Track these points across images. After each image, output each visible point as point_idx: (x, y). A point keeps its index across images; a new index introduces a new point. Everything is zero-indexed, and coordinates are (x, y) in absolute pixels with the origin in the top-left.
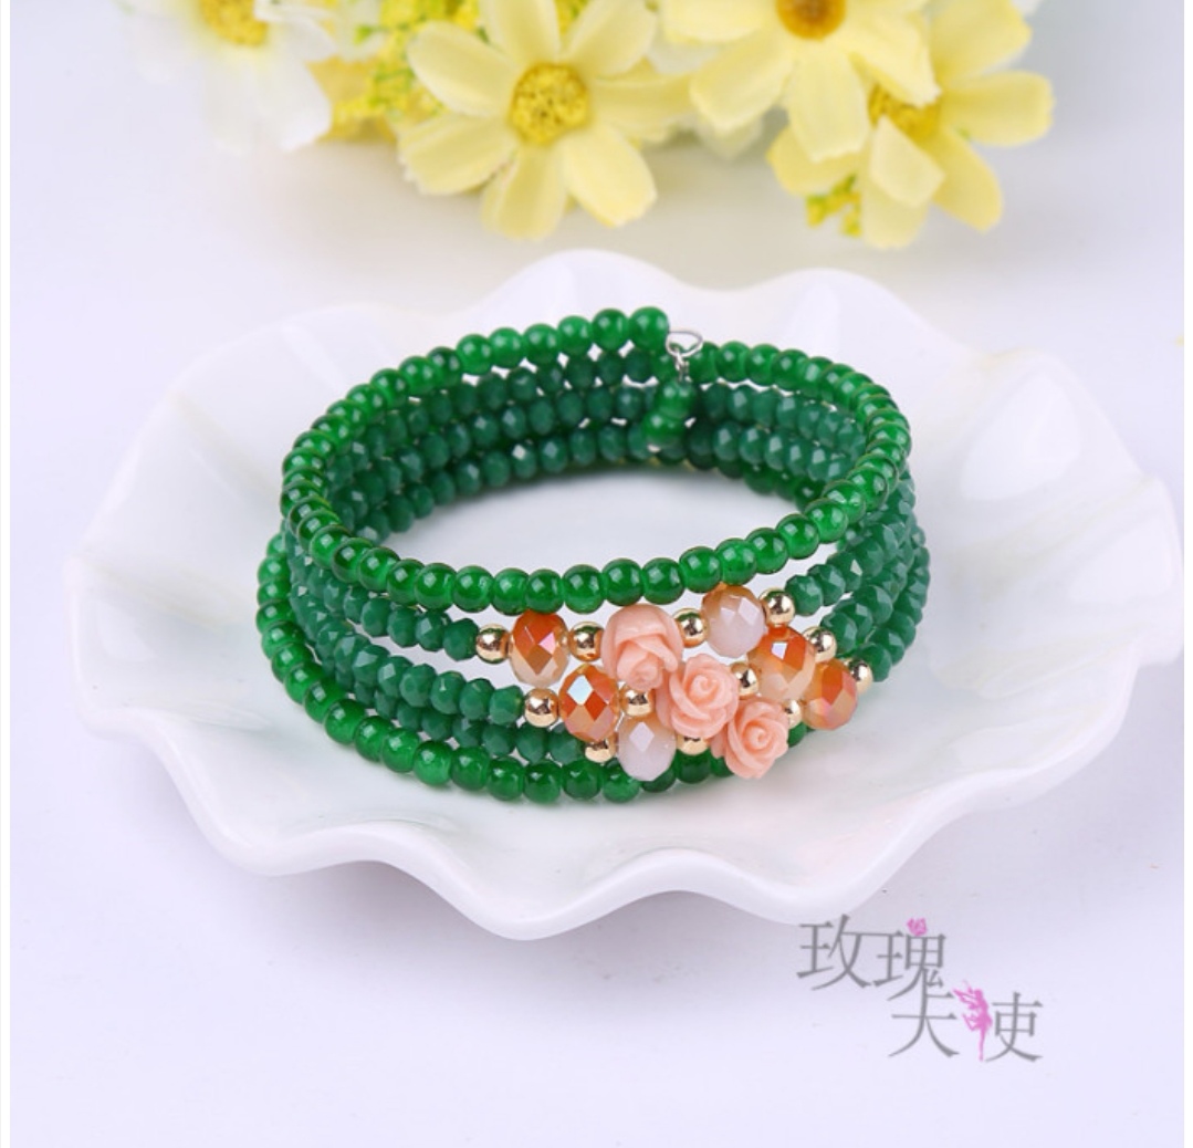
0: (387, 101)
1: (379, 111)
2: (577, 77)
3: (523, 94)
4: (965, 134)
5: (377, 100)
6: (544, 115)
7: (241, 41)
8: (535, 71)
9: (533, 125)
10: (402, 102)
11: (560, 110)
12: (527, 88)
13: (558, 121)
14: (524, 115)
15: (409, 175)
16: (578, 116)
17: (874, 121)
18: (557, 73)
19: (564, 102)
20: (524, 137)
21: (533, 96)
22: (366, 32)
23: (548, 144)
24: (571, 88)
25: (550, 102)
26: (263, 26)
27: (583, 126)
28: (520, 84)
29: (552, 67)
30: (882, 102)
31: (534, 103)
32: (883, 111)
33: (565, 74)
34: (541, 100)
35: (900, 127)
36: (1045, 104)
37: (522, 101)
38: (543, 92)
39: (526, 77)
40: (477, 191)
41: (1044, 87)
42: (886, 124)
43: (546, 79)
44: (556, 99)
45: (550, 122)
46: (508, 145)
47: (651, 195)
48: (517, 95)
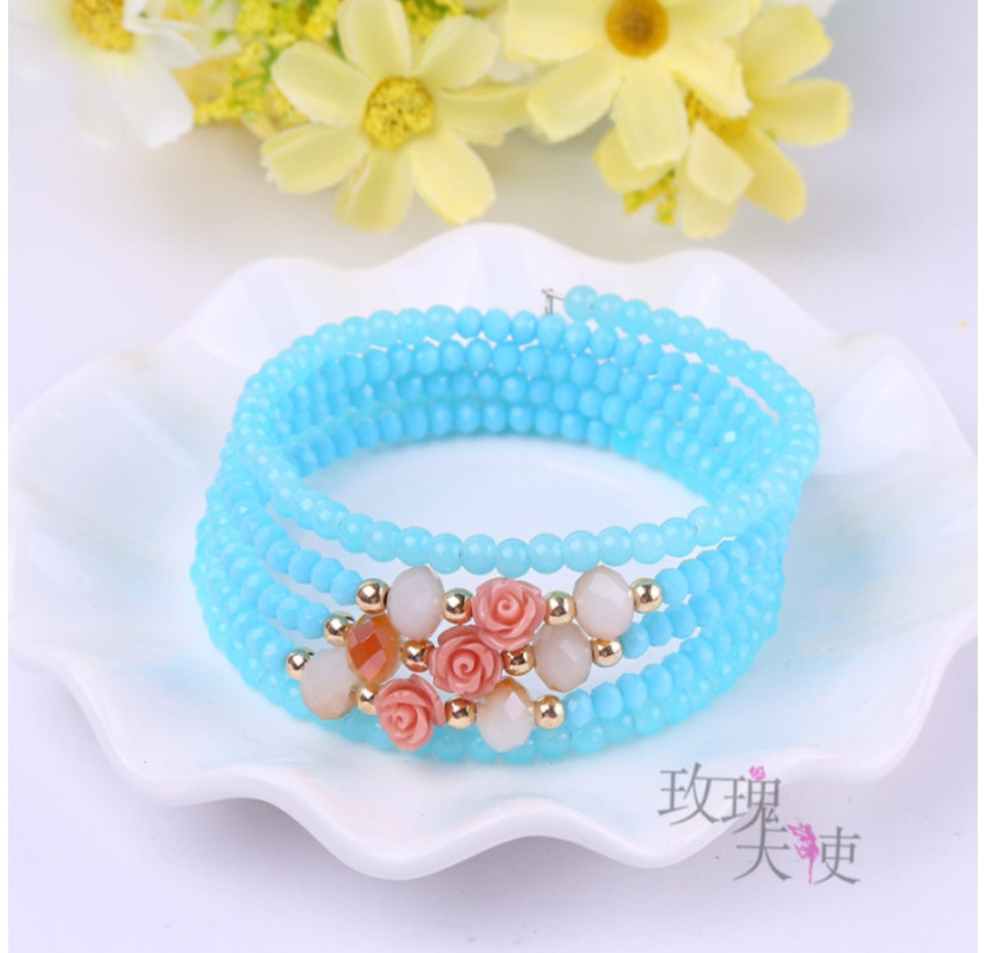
0: (243, 103)
1: (237, 112)
2: (423, 89)
3: (376, 105)
4: (772, 135)
5: (235, 102)
6: (394, 123)
7: (109, 47)
8: (386, 83)
9: (384, 132)
10: (257, 104)
11: (409, 119)
12: (379, 99)
13: (406, 128)
14: (376, 124)
15: (270, 177)
16: (425, 123)
17: (691, 124)
18: (406, 85)
19: (412, 111)
20: (374, 142)
21: (384, 106)
22: (222, 35)
23: (397, 149)
24: (418, 99)
25: (400, 112)
26: (130, 35)
27: (430, 132)
28: (373, 96)
29: (401, 80)
30: (695, 107)
31: (385, 113)
32: (697, 114)
33: (413, 86)
34: (391, 110)
35: (711, 128)
36: (844, 107)
37: (374, 111)
38: (393, 103)
39: (378, 89)
40: (333, 190)
41: (843, 94)
42: (700, 126)
43: (396, 92)
44: (404, 109)
45: (399, 129)
46: (361, 149)
47: (491, 196)
48: (369, 107)
